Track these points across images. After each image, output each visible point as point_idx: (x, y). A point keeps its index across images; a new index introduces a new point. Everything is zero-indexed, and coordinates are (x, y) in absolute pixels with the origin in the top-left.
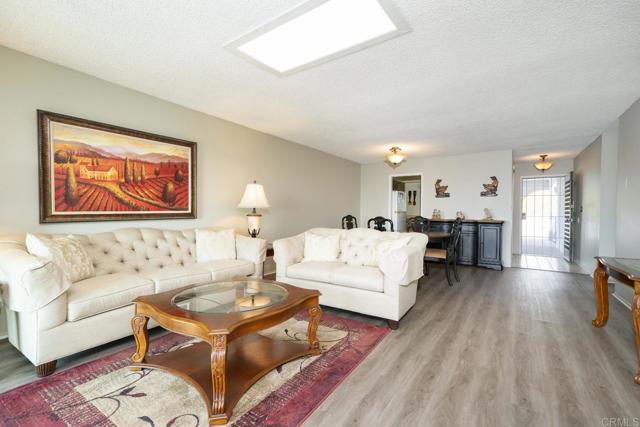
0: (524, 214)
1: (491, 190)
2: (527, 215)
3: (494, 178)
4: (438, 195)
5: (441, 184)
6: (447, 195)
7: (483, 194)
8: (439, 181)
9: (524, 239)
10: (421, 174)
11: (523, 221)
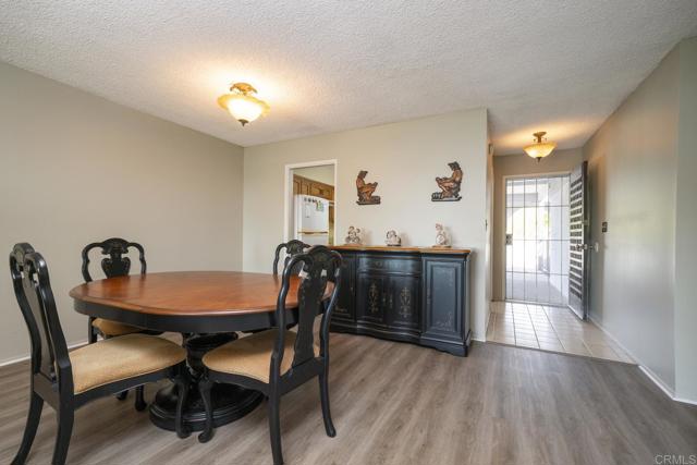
0: (508, 237)
1: (450, 189)
2: (514, 237)
3: (455, 166)
4: (362, 202)
5: (367, 180)
6: (377, 201)
7: (436, 198)
8: (363, 175)
9: (509, 275)
10: (335, 161)
11: (509, 247)
